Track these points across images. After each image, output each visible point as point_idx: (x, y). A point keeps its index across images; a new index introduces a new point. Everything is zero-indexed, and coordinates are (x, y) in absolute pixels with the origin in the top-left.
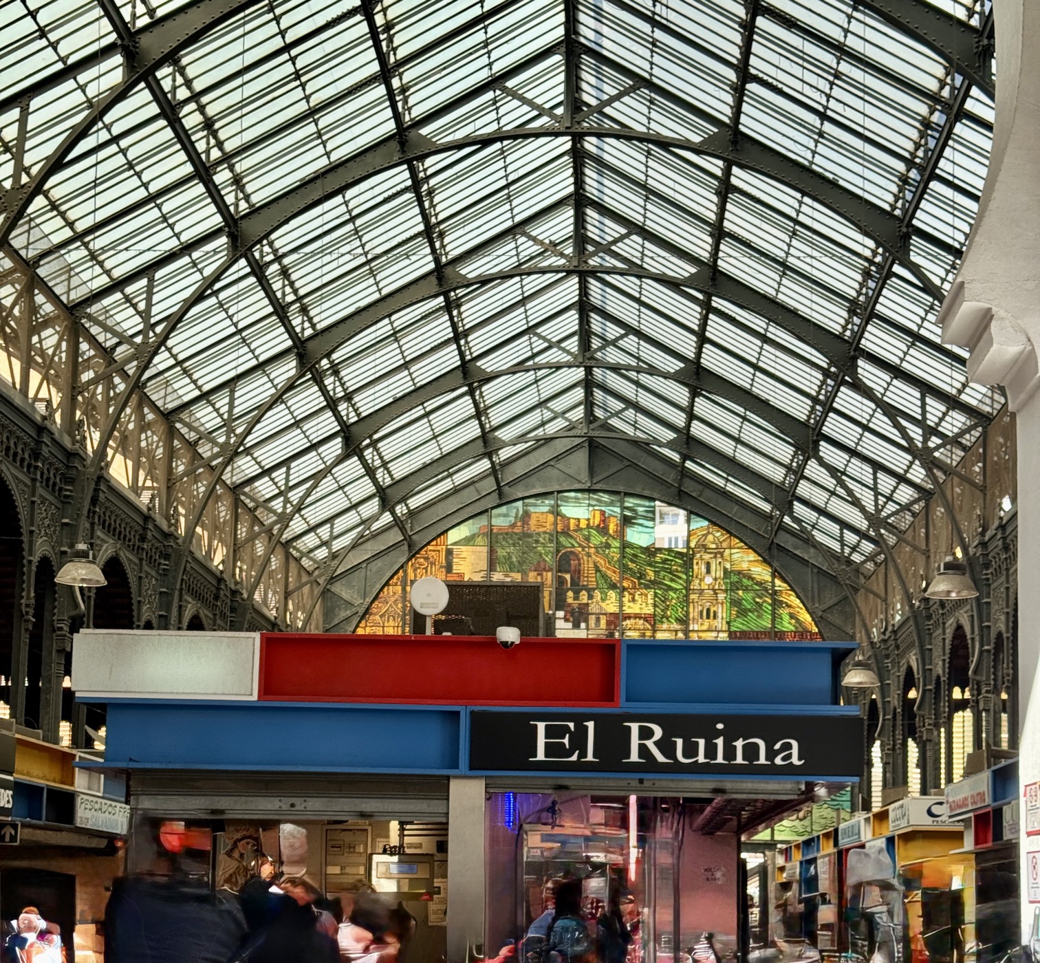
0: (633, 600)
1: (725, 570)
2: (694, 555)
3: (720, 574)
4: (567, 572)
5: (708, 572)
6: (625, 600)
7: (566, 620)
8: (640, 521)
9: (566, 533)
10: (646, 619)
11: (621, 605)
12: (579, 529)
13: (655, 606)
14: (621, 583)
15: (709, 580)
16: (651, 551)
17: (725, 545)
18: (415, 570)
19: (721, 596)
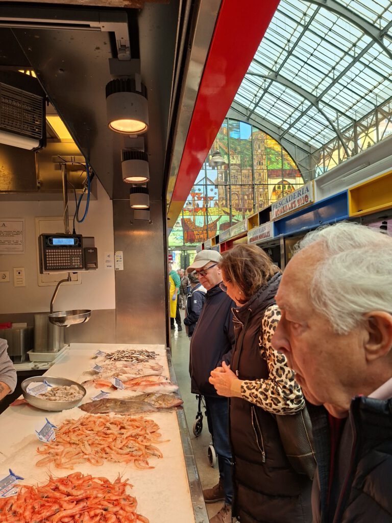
0: (233, 159)
1: (265, 148)
2: (254, 142)
3: (263, 149)
5: (259, 148)
6: (231, 158)
7: (210, 166)
8: (235, 129)
11: (229, 161)
13: (241, 161)
15: (259, 151)
16: (239, 140)
17: (265, 138)
19: (264, 157)
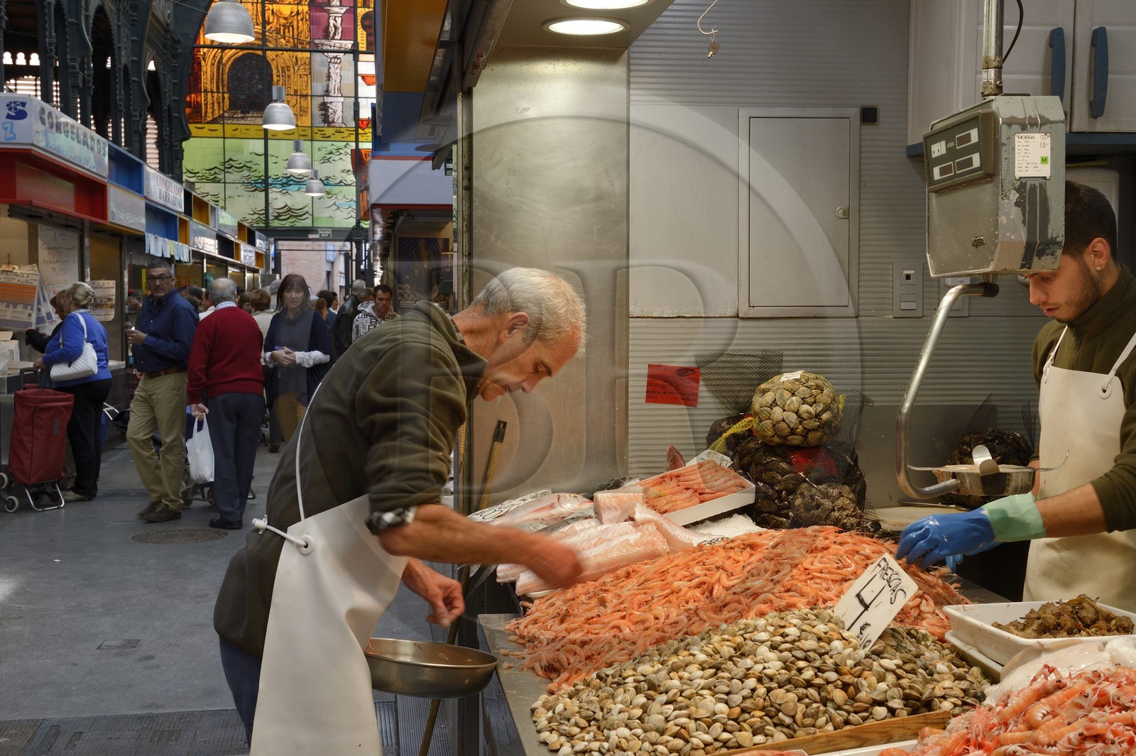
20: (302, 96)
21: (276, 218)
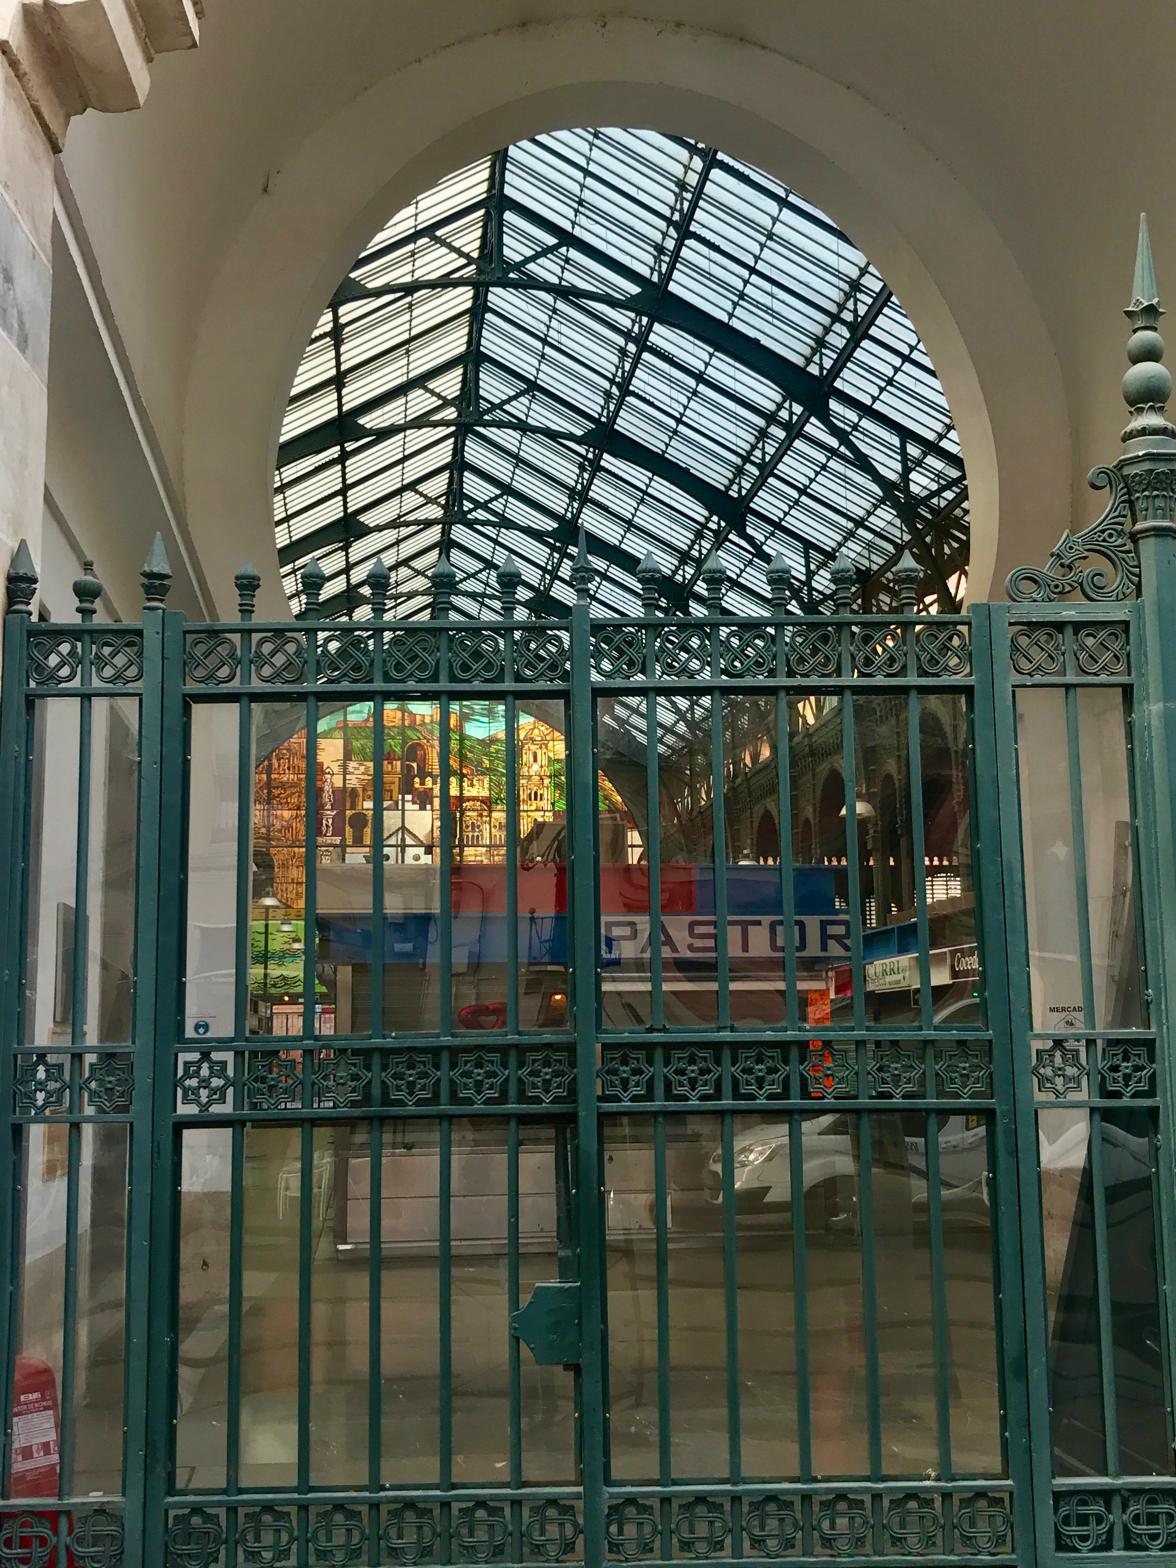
0: (472, 785)
1: (550, 759)
2: (523, 746)
3: (545, 762)
4: (414, 761)
5: (535, 760)
6: (465, 784)
7: (414, 803)
8: (477, 717)
9: (413, 726)
10: (482, 802)
11: (461, 789)
12: (423, 723)
13: (490, 789)
14: (461, 770)
15: (536, 767)
17: (548, 738)
18: (279, 760)
19: (547, 781)
20: (298, 883)
21: (274, 986)
